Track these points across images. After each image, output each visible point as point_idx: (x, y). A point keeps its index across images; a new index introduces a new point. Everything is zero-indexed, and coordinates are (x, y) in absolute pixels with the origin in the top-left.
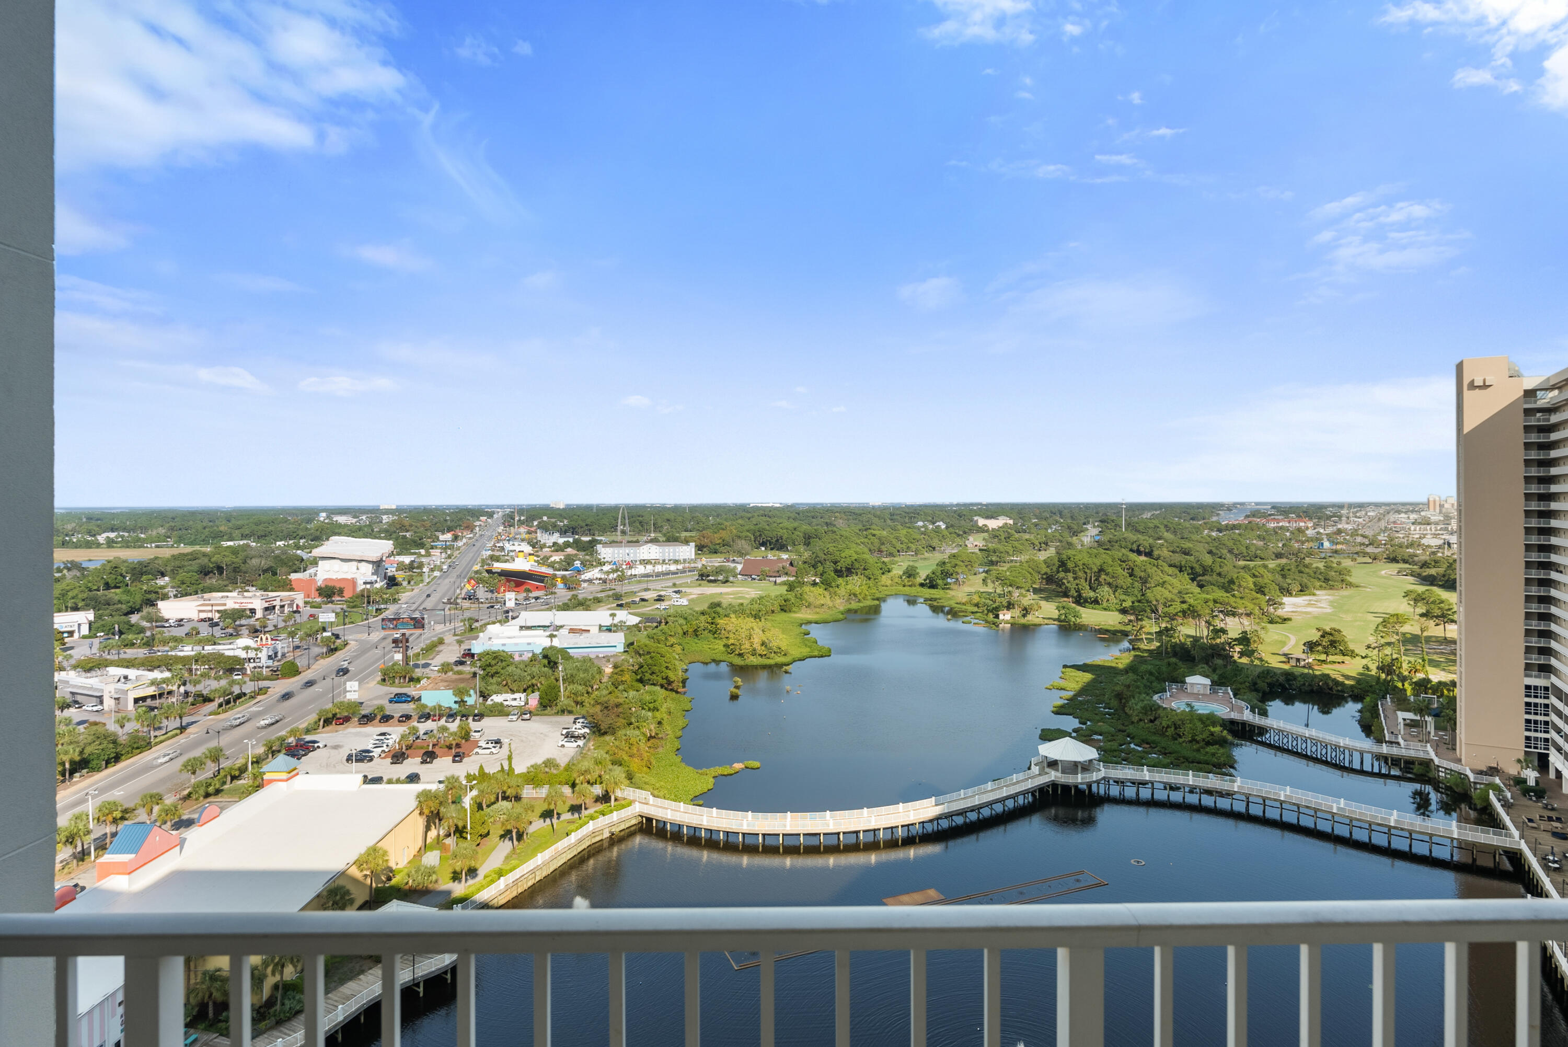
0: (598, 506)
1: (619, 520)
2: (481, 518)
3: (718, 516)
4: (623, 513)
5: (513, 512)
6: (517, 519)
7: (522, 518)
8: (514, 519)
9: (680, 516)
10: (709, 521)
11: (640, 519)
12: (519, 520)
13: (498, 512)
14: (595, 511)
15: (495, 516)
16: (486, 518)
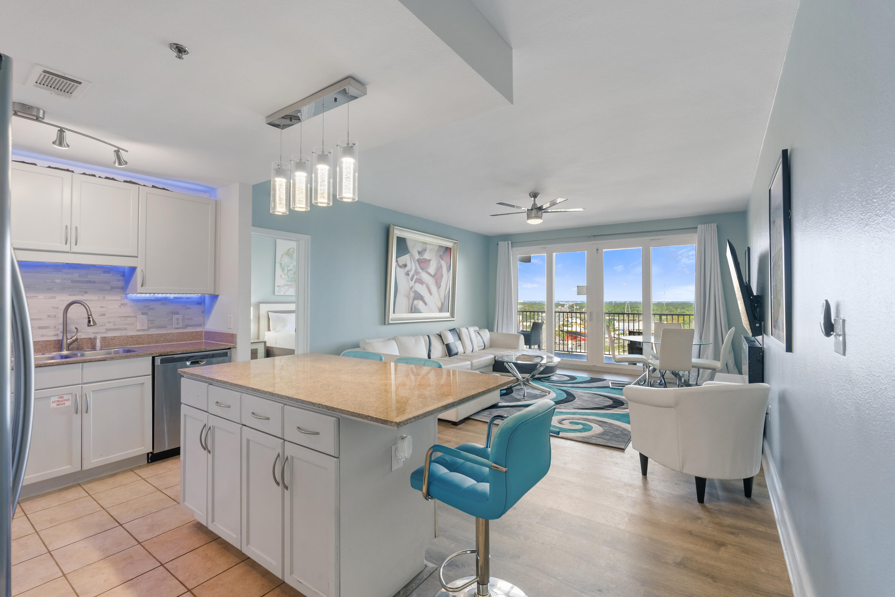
0: (615, 302)
1: (626, 309)
2: (559, 307)
3: (683, 308)
4: (628, 306)
5: (573, 305)
6: (575, 308)
7: (578, 307)
8: (573, 308)
9: (660, 308)
10: (678, 311)
11: (637, 309)
12: (576, 308)
13: (567, 305)
14: (613, 303)
15: (565, 306)
16: (561, 307)
